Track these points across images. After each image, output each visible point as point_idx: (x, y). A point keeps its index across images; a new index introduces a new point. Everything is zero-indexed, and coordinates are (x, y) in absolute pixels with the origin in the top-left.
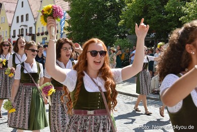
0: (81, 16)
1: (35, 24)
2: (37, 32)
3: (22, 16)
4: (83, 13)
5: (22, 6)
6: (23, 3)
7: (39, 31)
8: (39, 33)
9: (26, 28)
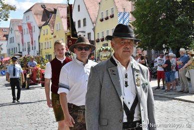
0: (148, 17)
1: (94, 29)
2: (96, 38)
3: (79, 22)
4: (150, 12)
5: (79, 10)
6: (79, 6)
7: (98, 36)
8: (99, 39)
9: (84, 34)
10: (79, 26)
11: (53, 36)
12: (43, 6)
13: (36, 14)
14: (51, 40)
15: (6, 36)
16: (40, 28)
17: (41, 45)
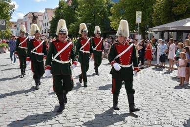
3: (46, 23)
5: (46, 19)
9: (47, 29)
10: (46, 26)
12: (33, 14)
13: (29, 18)
15: (16, 26)
16: (31, 24)
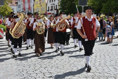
1: (58, 3)
10: (52, 1)
11: (40, 5)
14: (40, 7)
17: (34, 10)
